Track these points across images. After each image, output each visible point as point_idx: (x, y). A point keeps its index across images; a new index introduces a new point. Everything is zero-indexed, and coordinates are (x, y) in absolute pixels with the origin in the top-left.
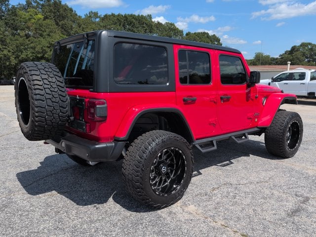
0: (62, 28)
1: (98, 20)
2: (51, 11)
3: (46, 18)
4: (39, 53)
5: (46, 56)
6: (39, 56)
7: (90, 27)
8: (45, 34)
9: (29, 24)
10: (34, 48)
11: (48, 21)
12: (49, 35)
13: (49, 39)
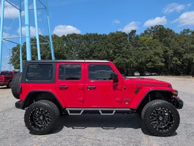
0: (164, 42)
1: (189, 34)
2: (158, 34)
3: (154, 38)
4: (148, 58)
5: (152, 60)
6: (148, 60)
7: (182, 39)
8: (152, 47)
9: (144, 43)
10: (145, 56)
11: (155, 40)
12: (155, 48)
13: (155, 50)
